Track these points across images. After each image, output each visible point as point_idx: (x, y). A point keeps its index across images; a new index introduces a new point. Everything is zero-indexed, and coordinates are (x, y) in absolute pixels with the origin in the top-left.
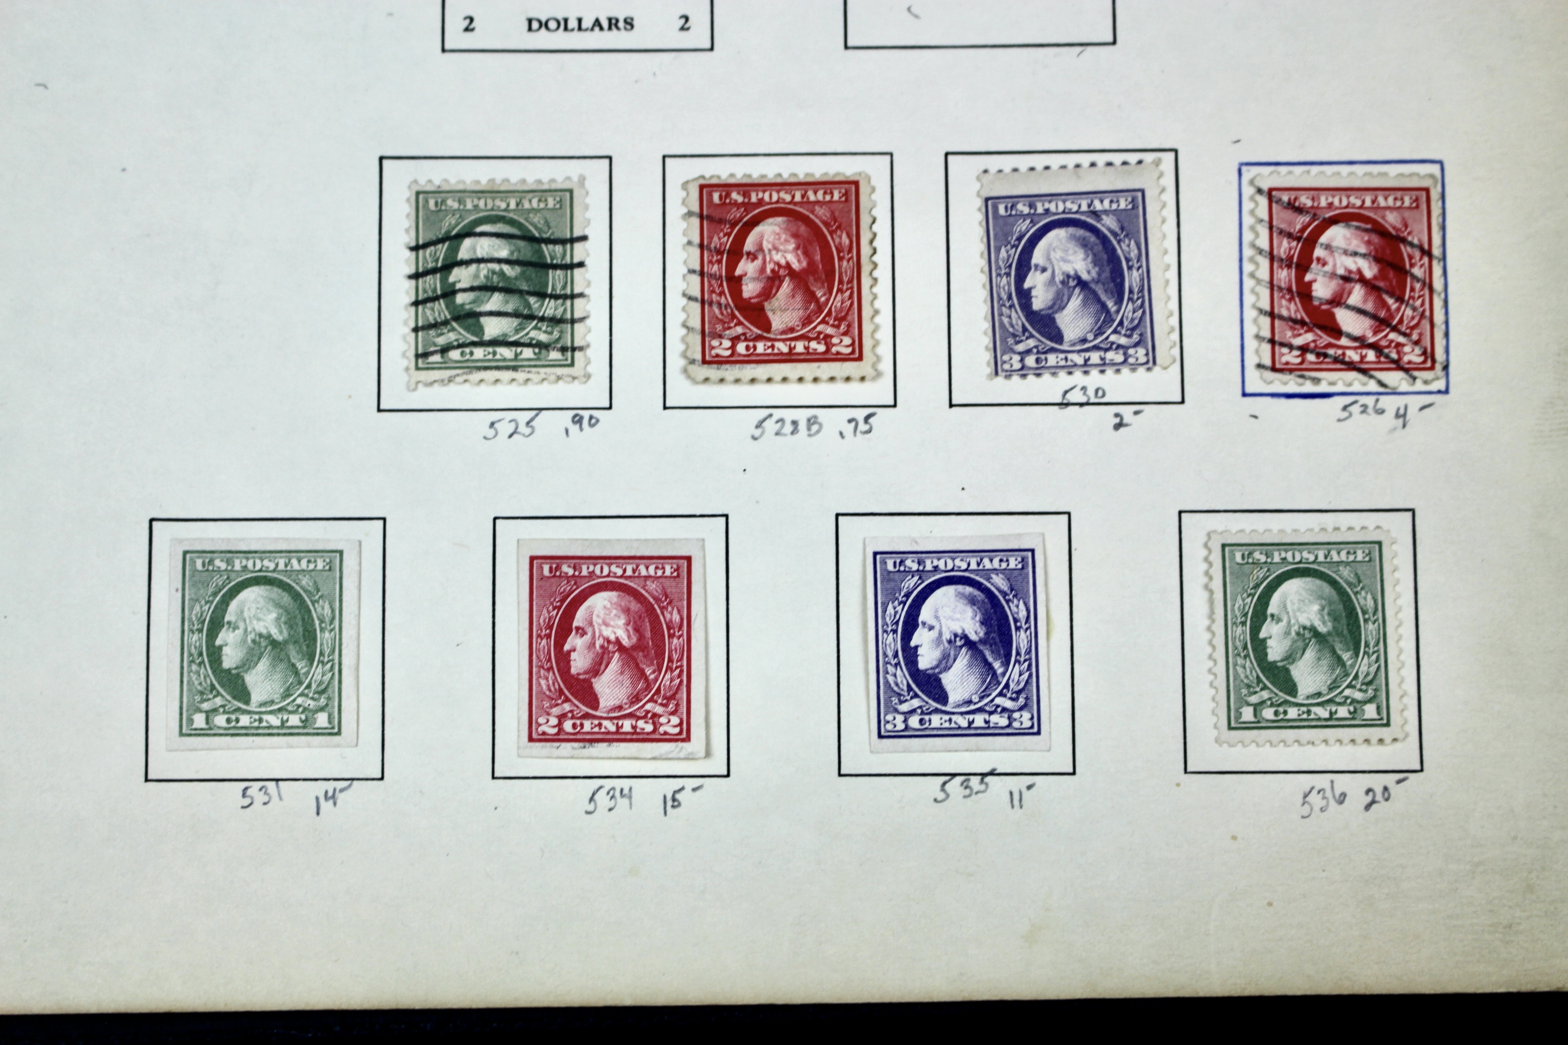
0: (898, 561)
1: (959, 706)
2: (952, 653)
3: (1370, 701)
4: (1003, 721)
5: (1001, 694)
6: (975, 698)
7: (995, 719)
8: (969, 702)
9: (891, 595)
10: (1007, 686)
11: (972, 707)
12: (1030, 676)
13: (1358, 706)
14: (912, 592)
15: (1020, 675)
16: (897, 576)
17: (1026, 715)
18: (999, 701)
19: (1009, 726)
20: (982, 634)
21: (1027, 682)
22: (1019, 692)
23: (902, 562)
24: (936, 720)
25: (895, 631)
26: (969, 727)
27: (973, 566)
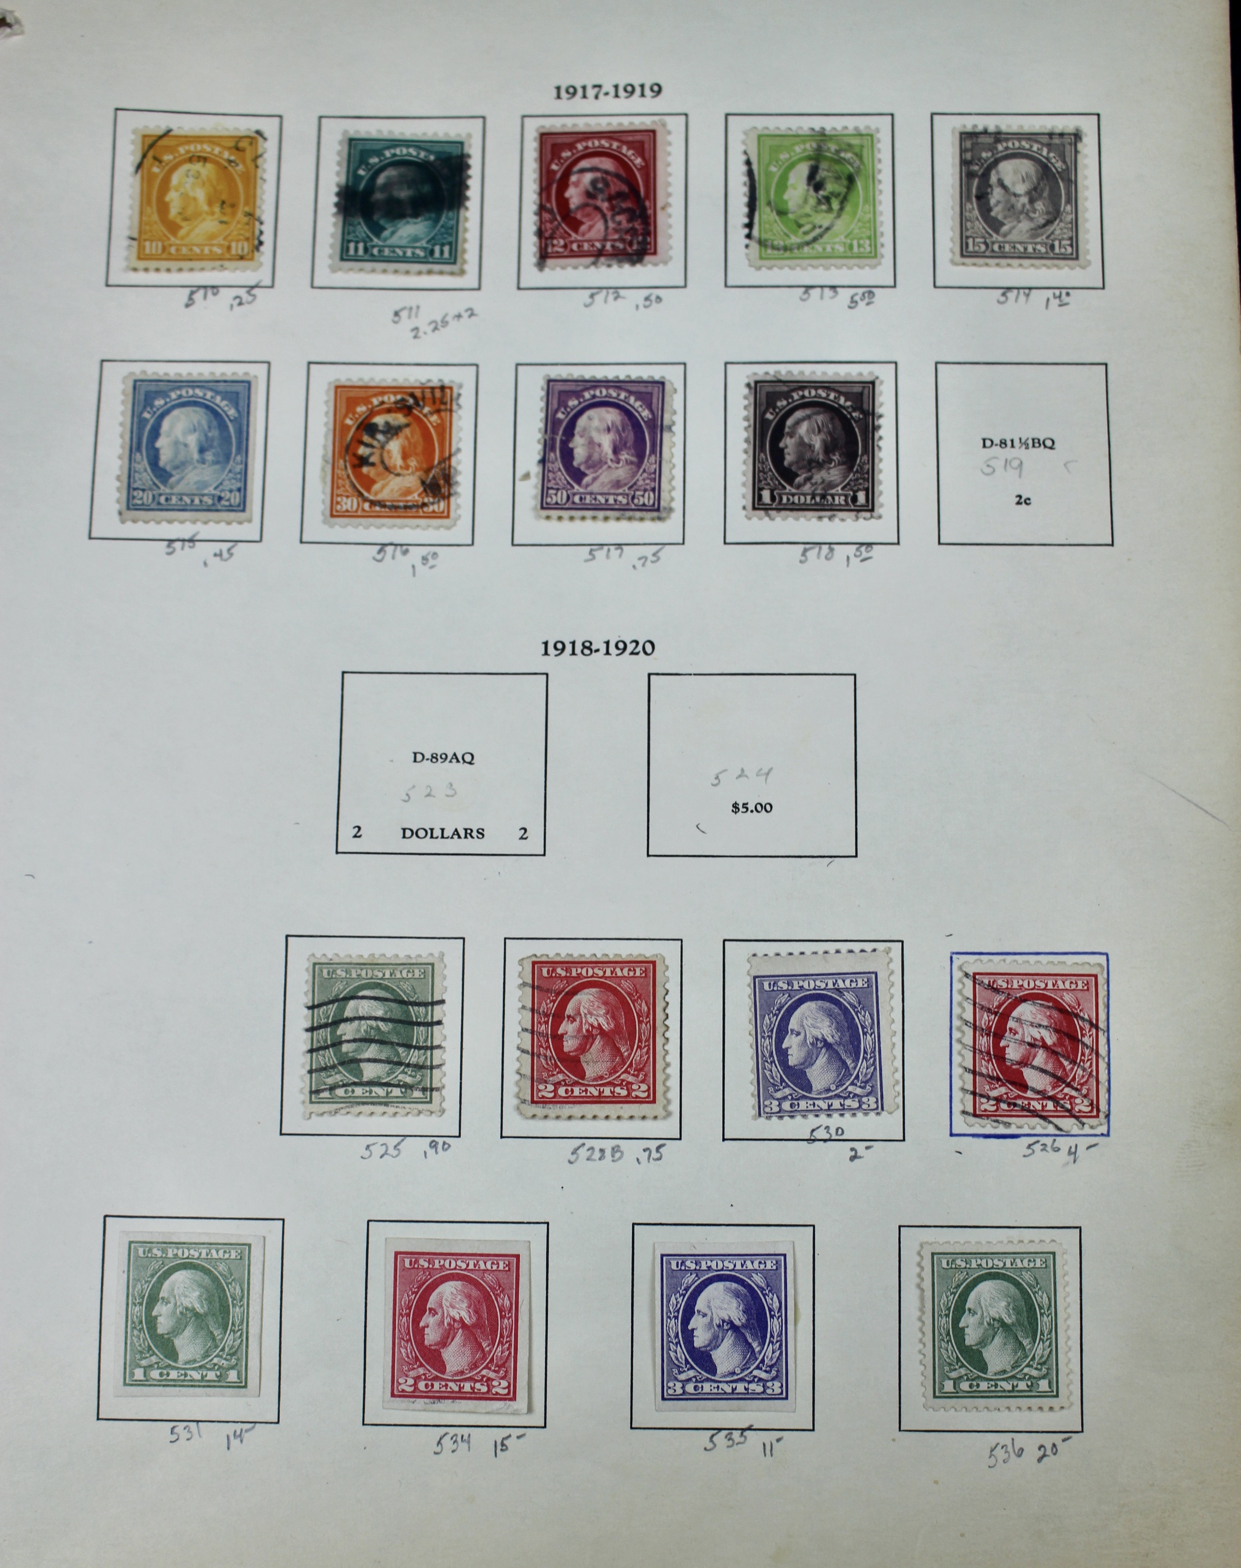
0: (680, 1262)
1: (725, 1376)
2: (720, 1335)
3: (1044, 1377)
4: (759, 1389)
5: (758, 1368)
6: (738, 1371)
7: (752, 1386)
8: (733, 1373)
9: (674, 1289)
10: (763, 1361)
11: (735, 1377)
12: (781, 1354)
13: (1034, 1381)
14: (690, 1287)
15: (773, 1353)
16: (679, 1274)
17: (777, 1384)
18: (756, 1373)
19: (764, 1392)
20: (744, 1321)
21: (778, 1358)
22: (772, 1366)
23: (683, 1263)
24: (707, 1387)
25: (676, 1318)
26: (733, 1393)
27: (739, 1267)
